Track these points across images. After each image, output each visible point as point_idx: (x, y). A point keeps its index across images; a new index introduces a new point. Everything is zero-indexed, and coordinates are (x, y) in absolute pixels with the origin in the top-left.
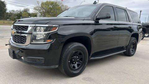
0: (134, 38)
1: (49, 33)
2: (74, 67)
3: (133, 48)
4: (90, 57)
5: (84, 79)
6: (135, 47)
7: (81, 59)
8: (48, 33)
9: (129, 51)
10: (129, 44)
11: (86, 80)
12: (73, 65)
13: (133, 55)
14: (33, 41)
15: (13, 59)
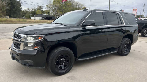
0: (127, 39)
1: (37, 42)
2: (61, 67)
3: (127, 48)
4: (77, 58)
5: (68, 78)
6: (129, 47)
7: (68, 61)
8: (35, 42)
9: (122, 51)
10: (122, 45)
11: (70, 78)
12: (60, 66)
13: (126, 55)
14: (26, 47)
15: (13, 60)
